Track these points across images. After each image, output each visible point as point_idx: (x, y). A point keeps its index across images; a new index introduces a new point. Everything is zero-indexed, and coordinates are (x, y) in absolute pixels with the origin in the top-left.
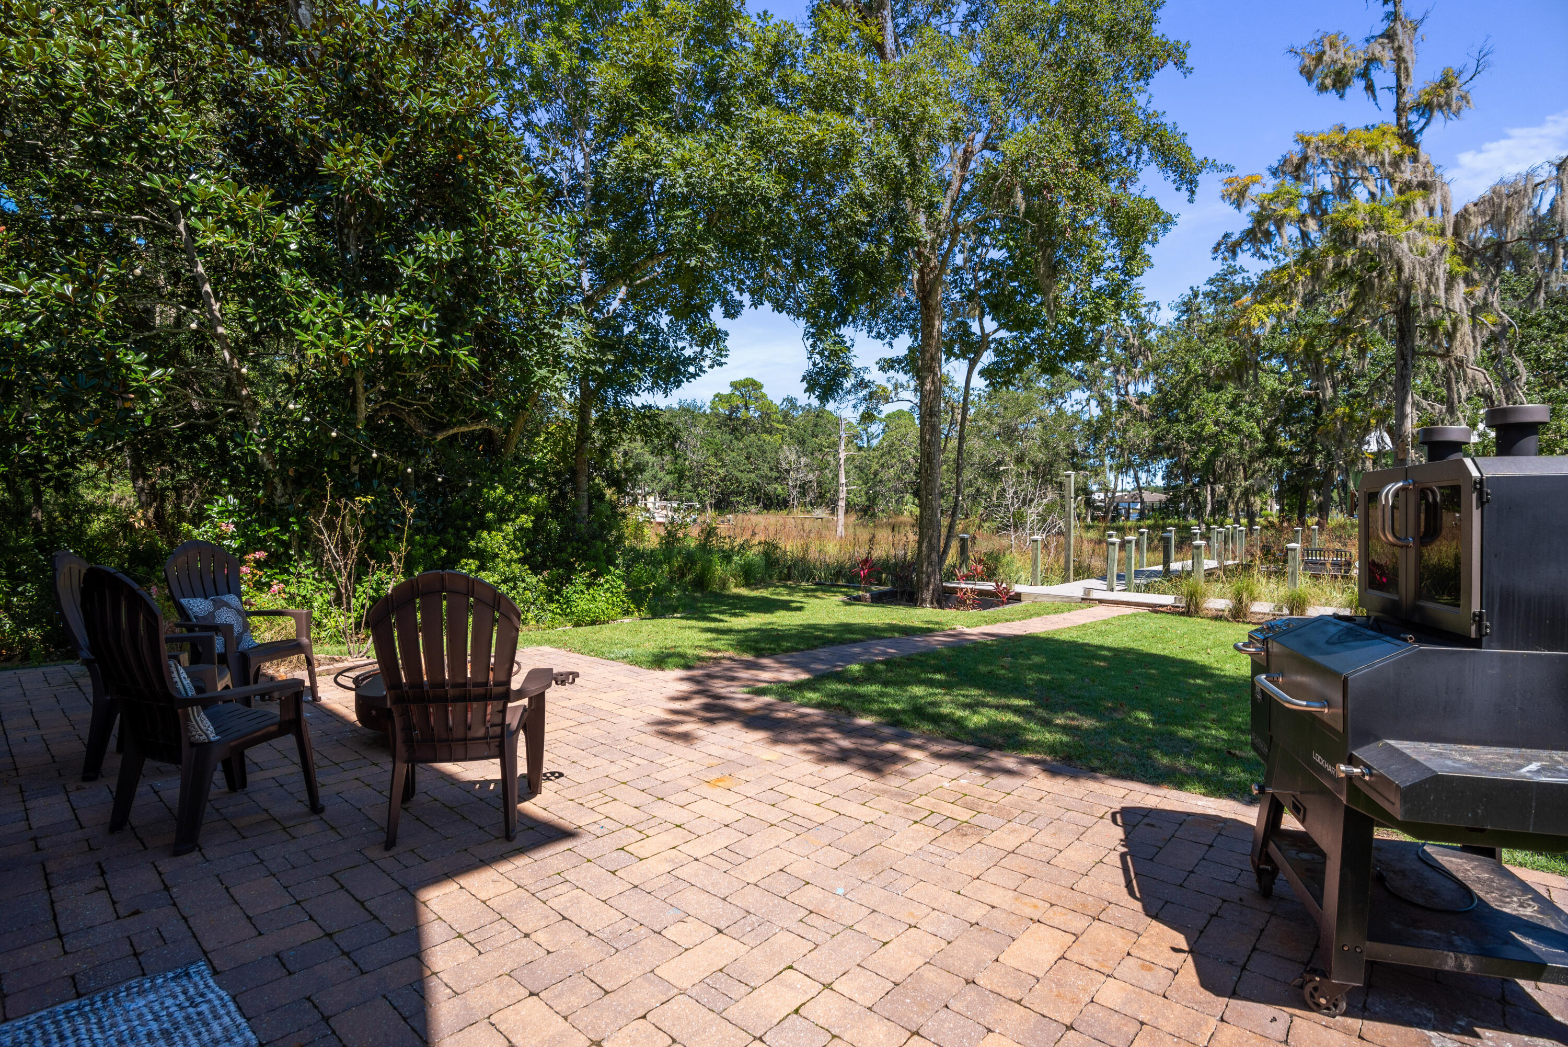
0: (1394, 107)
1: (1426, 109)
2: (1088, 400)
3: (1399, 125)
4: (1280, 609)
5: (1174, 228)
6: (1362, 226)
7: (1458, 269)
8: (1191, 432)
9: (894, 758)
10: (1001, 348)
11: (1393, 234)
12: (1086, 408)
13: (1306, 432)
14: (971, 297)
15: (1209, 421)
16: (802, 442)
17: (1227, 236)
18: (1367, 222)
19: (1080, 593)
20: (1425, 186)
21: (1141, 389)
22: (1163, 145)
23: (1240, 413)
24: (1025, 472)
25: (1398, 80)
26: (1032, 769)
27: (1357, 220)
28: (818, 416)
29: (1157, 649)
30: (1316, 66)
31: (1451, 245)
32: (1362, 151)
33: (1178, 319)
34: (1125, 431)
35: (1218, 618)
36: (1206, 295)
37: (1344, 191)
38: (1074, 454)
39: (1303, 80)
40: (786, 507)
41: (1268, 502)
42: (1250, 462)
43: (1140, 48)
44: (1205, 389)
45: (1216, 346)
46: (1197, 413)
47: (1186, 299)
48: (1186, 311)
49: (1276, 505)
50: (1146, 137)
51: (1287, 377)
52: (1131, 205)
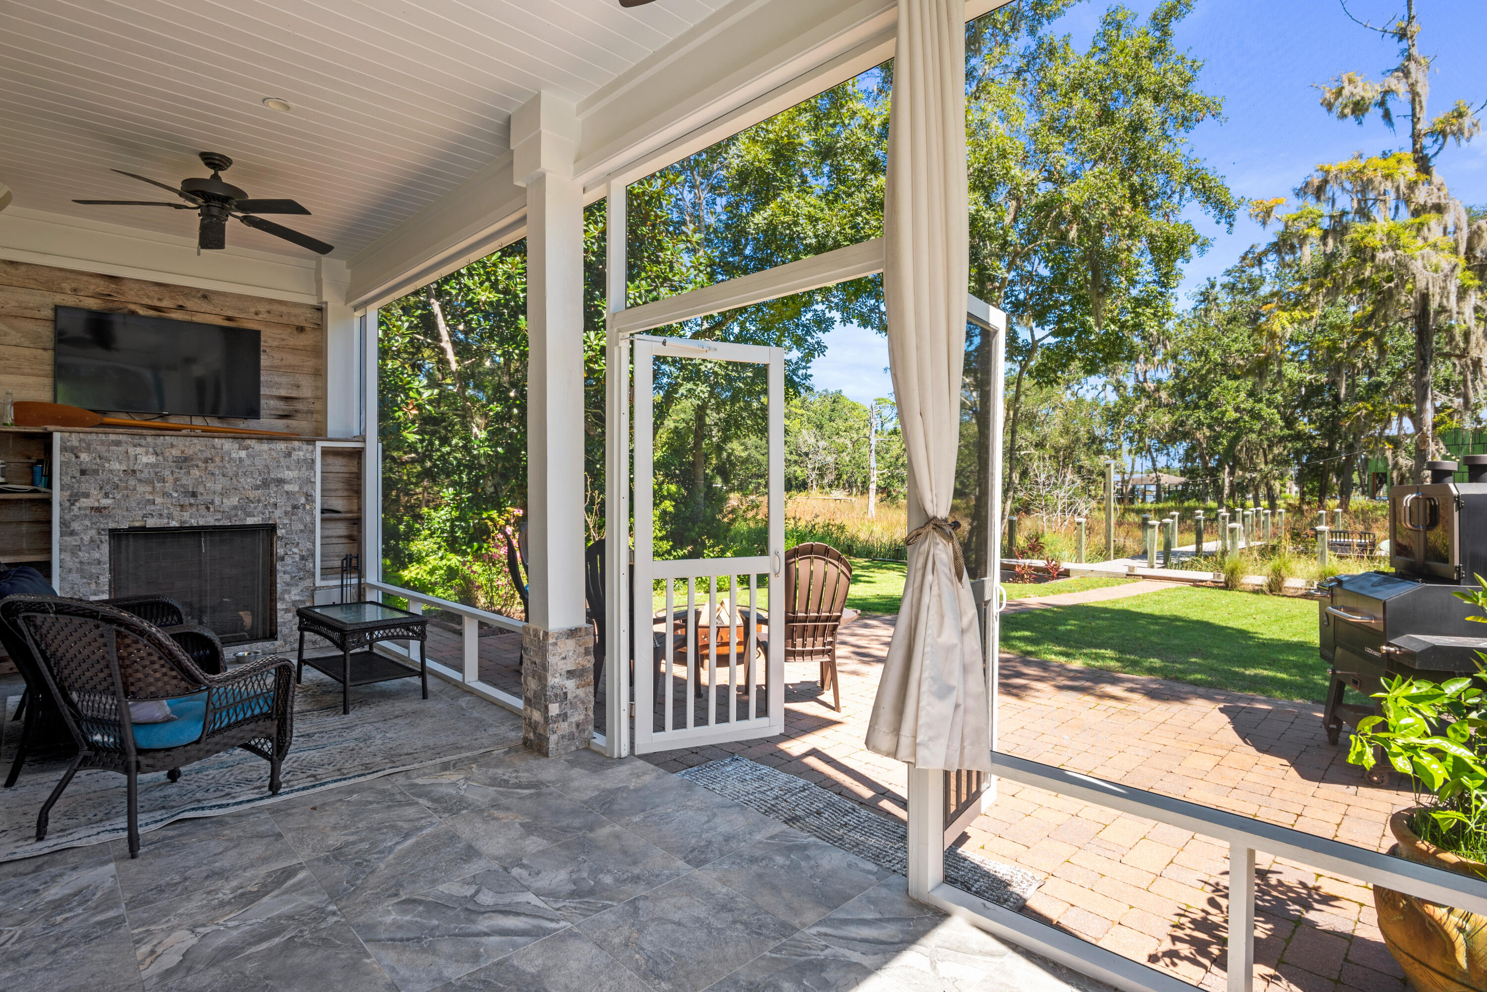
0: (1410, 133)
1: (1441, 135)
2: (1105, 386)
3: (1415, 151)
4: (1311, 583)
5: (1210, 249)
6: (1379, 246)
7: (1471, 283)
8: (1212, 418)
9: (1024, 688)
10: (1049, 352)
11: (1409, 252)
12: (1102, 395)
13: (1327, 418)
15: (1230, 408)
16: (820, 427)
17: (1253, 246)
18: (1385, 243)
19: (1125, 570)
20: (1439, 209)
21: (1158, 374)
22: (1204, 186)
23: (1260, 401)
24: (1047, 456)
25: (1414, 109)
26: (1135, 696)
27: (1374, 241)
28: (834, 402)
30: (1336, 99)
31: (1462, 263)
32: (1379, 178)
33: (1195, 309)
34: (1144, 417)
35: (1256, 592)
36: (1224, 286)
37: (1363, 213)
38: (1093, 439)
39: (1324, 109)
40: (805, 488)
41: (1288, 485)
42: (1270, 447)
43: (1183, 105)
44: (1224, 377)
45: (1235, 335)
46: (1217, 399)
47: (1203, 289)
48: (1204, 301)
49: (1295, 488)
50: (1189, 179)
51: (1307, 365)
52: (1172, 231)
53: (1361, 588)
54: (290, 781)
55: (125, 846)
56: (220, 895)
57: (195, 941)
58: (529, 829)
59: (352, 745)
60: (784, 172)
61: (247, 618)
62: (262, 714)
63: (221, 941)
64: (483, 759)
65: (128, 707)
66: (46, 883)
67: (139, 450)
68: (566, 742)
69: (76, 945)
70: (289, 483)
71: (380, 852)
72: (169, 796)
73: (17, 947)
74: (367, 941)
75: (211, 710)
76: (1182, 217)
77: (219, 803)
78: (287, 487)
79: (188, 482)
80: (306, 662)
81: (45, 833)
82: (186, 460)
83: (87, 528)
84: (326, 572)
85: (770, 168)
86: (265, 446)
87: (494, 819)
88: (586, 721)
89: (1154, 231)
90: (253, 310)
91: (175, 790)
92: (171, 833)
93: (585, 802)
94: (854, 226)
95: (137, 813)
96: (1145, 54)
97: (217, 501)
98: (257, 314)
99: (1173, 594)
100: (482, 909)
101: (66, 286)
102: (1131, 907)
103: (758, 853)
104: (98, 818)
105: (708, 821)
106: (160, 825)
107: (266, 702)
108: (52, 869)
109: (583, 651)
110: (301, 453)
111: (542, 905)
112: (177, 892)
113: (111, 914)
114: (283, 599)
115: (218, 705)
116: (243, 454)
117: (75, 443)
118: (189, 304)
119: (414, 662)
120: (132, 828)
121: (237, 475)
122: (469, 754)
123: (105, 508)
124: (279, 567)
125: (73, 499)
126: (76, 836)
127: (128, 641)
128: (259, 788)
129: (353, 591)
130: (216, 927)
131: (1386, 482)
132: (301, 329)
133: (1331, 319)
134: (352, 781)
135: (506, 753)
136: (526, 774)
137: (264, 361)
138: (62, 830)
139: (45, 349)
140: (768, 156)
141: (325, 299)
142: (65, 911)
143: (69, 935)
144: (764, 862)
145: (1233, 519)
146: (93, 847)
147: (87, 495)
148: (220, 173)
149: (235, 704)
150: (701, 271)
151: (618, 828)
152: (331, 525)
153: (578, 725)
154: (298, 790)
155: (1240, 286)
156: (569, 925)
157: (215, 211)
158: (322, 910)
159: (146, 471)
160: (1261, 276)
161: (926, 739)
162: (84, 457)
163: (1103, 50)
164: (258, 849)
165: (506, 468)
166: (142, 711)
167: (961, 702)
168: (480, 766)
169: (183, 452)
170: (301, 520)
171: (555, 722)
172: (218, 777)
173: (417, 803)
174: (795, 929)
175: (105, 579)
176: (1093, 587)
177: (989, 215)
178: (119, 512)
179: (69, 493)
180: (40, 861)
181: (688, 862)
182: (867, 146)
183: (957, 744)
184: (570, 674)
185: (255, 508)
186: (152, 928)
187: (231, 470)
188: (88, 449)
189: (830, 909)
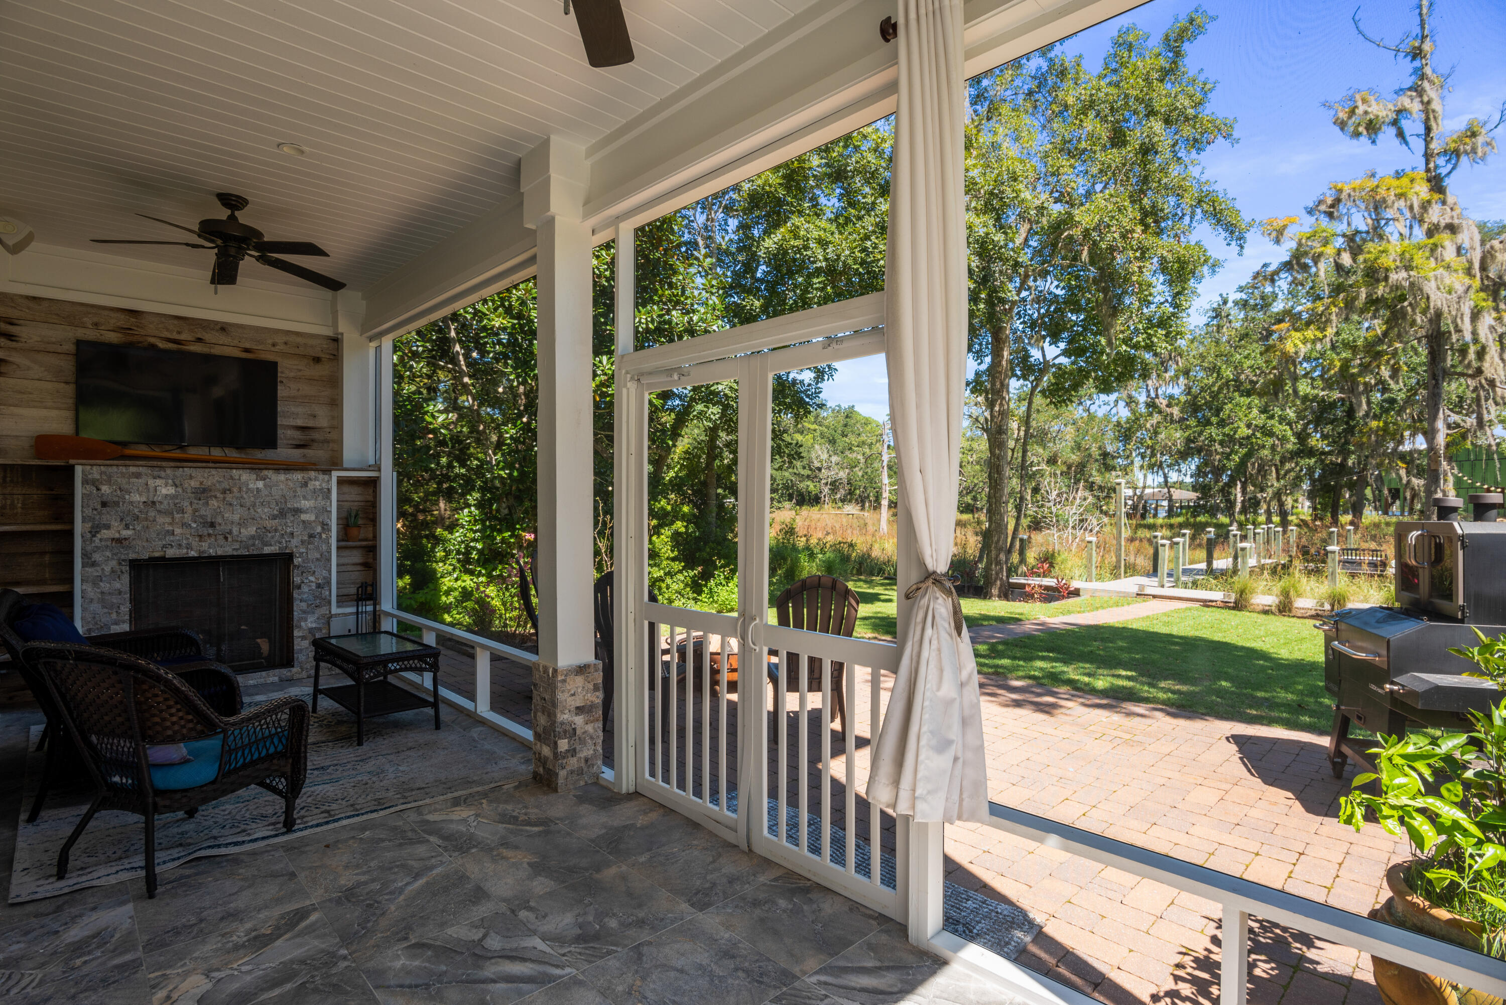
0: (1422, 152)
1: (1454, 154)
2: (1117, 401)
3: (1428, 170)
4: (1322, 605)
6: (1393, 267)
7: (1484, 304)
8: (1224, 435)
10: (1061, 372)
11: (1422, 274)
12: (1114, 411)
13: (1339, 434)
14: (1033, 325)
15: (1242, 425)
16: (833, 442)
17: (1265, 265)
18: (1398, 263)
19: (1135, 590)
20: (1452, 229)
21: (1170, 391)
22: (1215, 209)
23: (1272, 417)
24: (1058, 472)
25: (1427, 128)
27: (1387, 261)
28: (847, 417)
29: (1218, 637)
30: (1350, 118)
31: (1476, 283)
32: (1393, 198)
33: (1207, 325)
34: (1156, 433)
35: (1266, 612)
36: (1236, 303)
37: (1377, 232)
38: (1105, 455)
39: (1337, 129)
40: (818, 503)
41: (1300, 500)
42: (1282, 462)
43: (1194, 127)
44: (1236, 394)
45: (1247, 352)
46: (1229, 416)
47: (1215, 305)
48: (1216, 317)
49: (1308, 504)
50: (1200, 202)
51: (1319, 383)
52: (1182, 252)
53: (1366, 623)
54: (303, 817)
55: (142, 885)
56: (235, 938)
57: (209, 986)
58: (537, 869)
59: (365, 778)
60: (795, 197)
61: (264, 645)
62: (276, 752)
63: (235, 986)
64: (493, 794)
65: (144, 749)
66: (66, 924)
67: (158, 482)
68: (575, 777)
69: (95, 990)
70: (306, 512)
71: (391, 893)
72: (187, 833)
73: (37, 991)
74: (377, 987)
75: (226, 752)
76: (1193, 238)
77: (235, 840)
78: (304, 517)
79: (206, 512)
80: (322, 692)
81: (66, 872)
82: (204, 491)
83: (108, 559)
84: (342, 600)
85: (782, 192)
86: (282, 477)
87: (503, 858)
88: (595, 756)
89: (1165, 254)
90: (270, 341)
91: (192, 826)
92: (187, 872)
93: (592, 841)
94: (865, 249)
95: (154, 851)
96: (1156, 76)
97: (235, 530)
98: (274, 345)
99: (1183, 615)
100: (489, 955)
101: (88, 321)
102: (1131, 951)
103: (762, 896)
104: (117, 855)
105: (713, 862)
106: (177, 863)
107: (280, 741)
108: (73, 910)
109: (591, 687)
110: (317, 483)
111: (548, 950)
112: (192, 935)
113: (128, 957)
114: (300, 627)
115: (233, 747)
116: (260, 484)
117: (97, 476)
118: (207, 337)
119: (427, 690)
120: (149, 866)
121: (254, 505)
122: (479, 789)
123: (126, 539)
124: (295, 595)
125: (95, 531)
126: (95, 875)
127: (145, 687)
128: (274, 824)
129: (368, 618)
130: (230, 972)
131: (1399, 498)
132: (317, 360)
133: (1344, 336)
134: (365, 817)
135: (516, 788)
136: (535, 810)
137: (282, 392)
138: (82, 869)
139: (67, 383)
140: (778, 181)
141: (340, 330)
142: (84, 954)
143: (87, 979)
144: (767, 906)
145: (1244, 538)
146: (112, 886)
147: (108, 527)
148: (237, 213)
149: (250, 745)
150: (712, 294)
151: (624, 868)
152: (346, 553)
153: (587, 760)
154: (312, 827)
155: (1252, 302)
156: (574, 971)
157: (232, 251)
158: (333, 955)
159: (166, 502)
160: (1274, 292)
161: (925, 792)
162: (105, 489)
163: (1115, 71)
164: (271, 890)
165: (520, 490)
166: (158, 753)
167: (960, 754)
168: (490, 802)
169: (201, 483)
170: (317, 548)
171: (564, 758)
172: (234, 812)
173: (428, 841)
174: (795, 977)
175: (125, 608)
176: (1102, 607)
177: (999, 238)
178: (140, 543)
179: (90, 525)
180: (61, 901)
181: (692, 905)
182: (877, 170)
183: (956, 797)
184: (580, 710)
185: (273, 537)
186: (168, 972)
187: (248, 499)
188: (109, 482)
189: (831, 955)
